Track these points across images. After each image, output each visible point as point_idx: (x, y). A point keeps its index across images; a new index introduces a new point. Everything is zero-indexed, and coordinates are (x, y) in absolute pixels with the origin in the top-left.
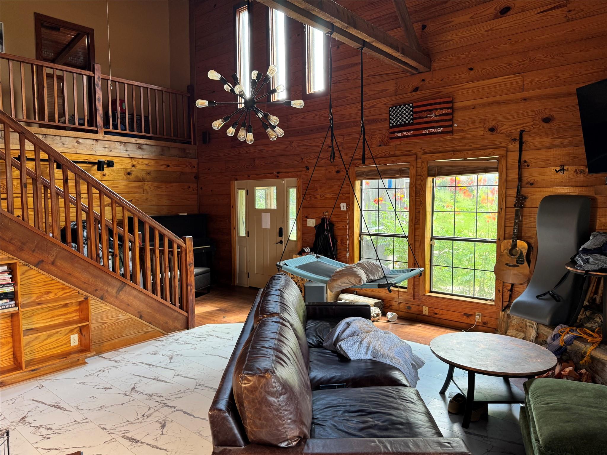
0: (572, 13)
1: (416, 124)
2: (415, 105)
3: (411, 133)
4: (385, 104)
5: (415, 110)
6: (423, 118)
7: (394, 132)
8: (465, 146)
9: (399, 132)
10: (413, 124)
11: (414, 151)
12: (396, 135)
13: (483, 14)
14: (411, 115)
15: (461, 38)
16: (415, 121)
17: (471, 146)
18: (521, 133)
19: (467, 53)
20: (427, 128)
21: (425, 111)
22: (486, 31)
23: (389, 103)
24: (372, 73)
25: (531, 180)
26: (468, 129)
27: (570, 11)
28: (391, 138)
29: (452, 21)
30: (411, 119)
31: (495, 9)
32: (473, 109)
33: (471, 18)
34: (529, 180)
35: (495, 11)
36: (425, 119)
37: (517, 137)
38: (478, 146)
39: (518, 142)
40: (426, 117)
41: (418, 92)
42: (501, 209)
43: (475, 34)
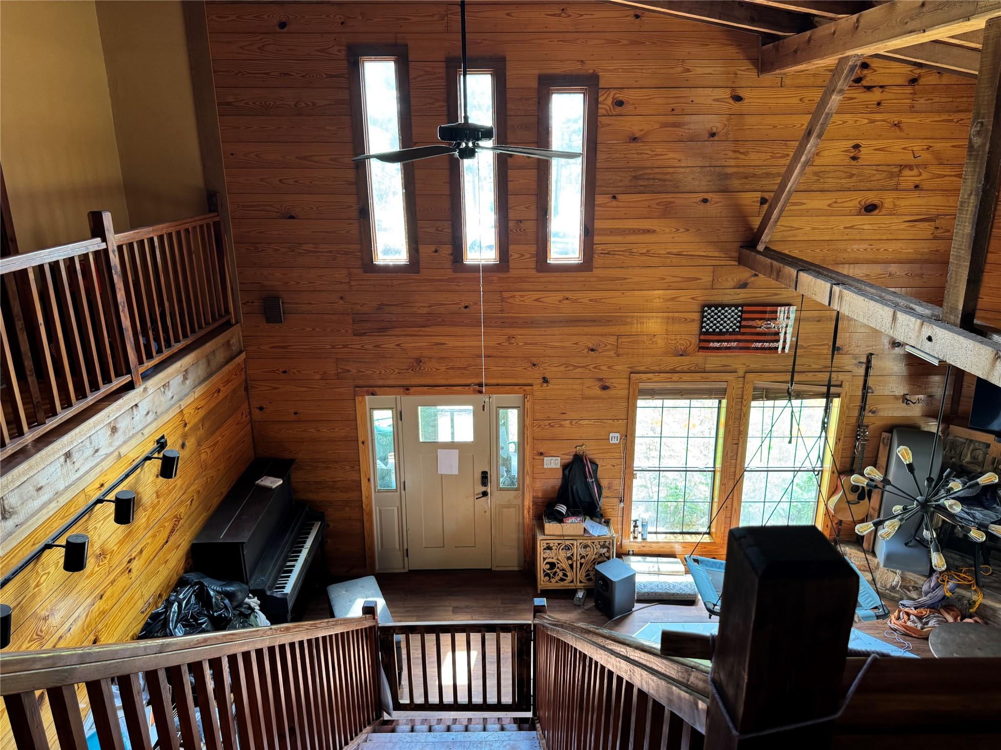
0: (940, 231)
1: (744, 334)
2: (745, 308)
3: (734, 344)
4: (693, 298)
5: (744, 316)
6: (756, 327)
7: (709, 341)
8: (803, 365)
9: (718, 341)
10: (739, 333)
11: (734, 367)
12: (711, 345)
13: (846, 205)
14: (738, 322)
15: (813, 229)
16: (742, 330)
17: (810, 366)
18: (869, 357)
19: (818, 250)
20: (759, 341)
21: (760, 319)
22: (845, 228)
23: (700, 298)
24: (675, 251)
25: (873, 408)
26: (809, 346)
27: (937, 228)
28: (701, 348)
29: (805, 204)
30: (737, 327)
31: (859, 203)
32: (818, 321)
33: (829, 205)
34: (871, 408)
35: (859, 206)
36: (758, 329)
37: (864, 360)
38: (821, 367)
39: (864, 366)
40: (760, 327)
41: (745, 290)
42: (839, 439)
43: (832, 228)
